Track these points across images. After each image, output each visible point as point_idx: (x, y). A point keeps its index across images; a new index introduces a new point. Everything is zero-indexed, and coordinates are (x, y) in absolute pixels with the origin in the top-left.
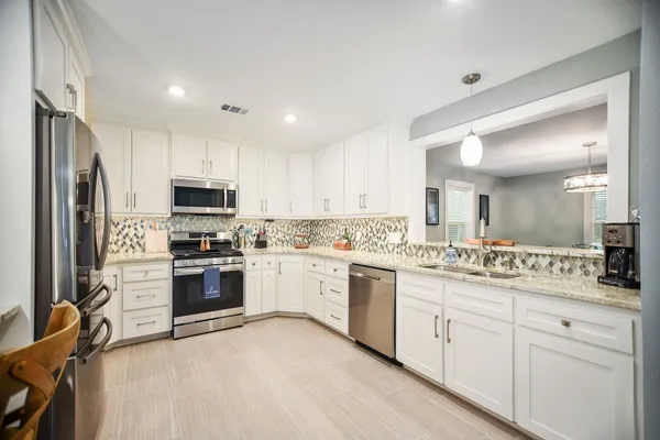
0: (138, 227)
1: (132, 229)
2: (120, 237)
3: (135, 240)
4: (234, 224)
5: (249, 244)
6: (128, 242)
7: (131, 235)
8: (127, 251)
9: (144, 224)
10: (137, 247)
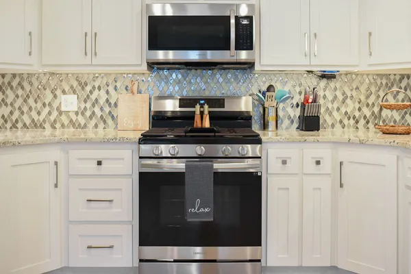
0: (111, 89)
1: (103, 92)
2: (88, 105)
3: (107, 109)
4: (258, 84)
5: (286, 122)
6: (98, 113)
7: (102, 101)
8: (96, 126)
9: (118, 85)
10: (110, 121)
